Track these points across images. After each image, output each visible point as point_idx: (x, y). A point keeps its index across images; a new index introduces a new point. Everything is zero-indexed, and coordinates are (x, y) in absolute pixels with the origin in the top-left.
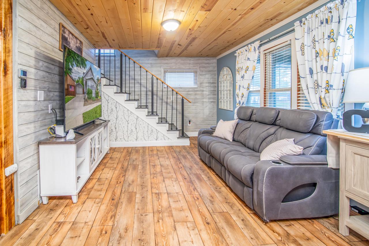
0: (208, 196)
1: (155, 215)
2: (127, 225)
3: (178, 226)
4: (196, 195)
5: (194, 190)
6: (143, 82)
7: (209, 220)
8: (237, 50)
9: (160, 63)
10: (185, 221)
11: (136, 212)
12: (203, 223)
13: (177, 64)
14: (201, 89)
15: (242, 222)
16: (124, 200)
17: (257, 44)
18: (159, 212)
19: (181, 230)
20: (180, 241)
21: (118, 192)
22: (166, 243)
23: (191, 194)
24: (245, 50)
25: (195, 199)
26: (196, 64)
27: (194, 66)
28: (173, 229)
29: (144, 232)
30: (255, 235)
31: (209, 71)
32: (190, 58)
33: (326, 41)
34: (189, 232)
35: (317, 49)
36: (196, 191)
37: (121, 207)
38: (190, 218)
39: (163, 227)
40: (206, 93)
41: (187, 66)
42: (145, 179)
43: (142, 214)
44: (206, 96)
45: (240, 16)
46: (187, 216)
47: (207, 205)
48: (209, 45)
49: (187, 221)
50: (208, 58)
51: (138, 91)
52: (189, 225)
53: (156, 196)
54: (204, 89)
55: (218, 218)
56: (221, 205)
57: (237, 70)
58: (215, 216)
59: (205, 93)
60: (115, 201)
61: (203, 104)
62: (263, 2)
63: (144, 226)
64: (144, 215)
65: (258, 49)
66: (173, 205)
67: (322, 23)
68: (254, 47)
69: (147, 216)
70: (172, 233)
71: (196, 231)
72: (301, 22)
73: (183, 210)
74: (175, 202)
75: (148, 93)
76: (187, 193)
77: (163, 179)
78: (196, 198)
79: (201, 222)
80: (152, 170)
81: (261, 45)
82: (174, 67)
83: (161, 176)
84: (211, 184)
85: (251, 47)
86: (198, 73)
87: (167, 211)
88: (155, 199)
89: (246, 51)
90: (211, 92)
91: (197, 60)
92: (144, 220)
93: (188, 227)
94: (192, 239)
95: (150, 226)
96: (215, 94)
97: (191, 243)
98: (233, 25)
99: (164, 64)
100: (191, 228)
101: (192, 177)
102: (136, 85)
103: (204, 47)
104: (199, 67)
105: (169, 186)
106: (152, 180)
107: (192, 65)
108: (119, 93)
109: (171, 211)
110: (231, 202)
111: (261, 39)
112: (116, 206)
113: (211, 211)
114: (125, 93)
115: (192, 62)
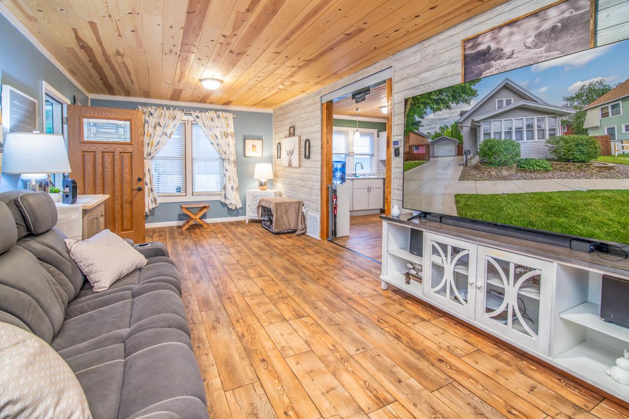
4: (239, 326)
5: (243, 334)
10: (298, 355)
12: (271, 359)
23: (249, 326)
25: (242, 319)
36: (240, 334)
49: (296, 356)
52: (291, 352)
71: (279, 347)
76: (254, 326)
78: (241, 321)
101: (218, 303)
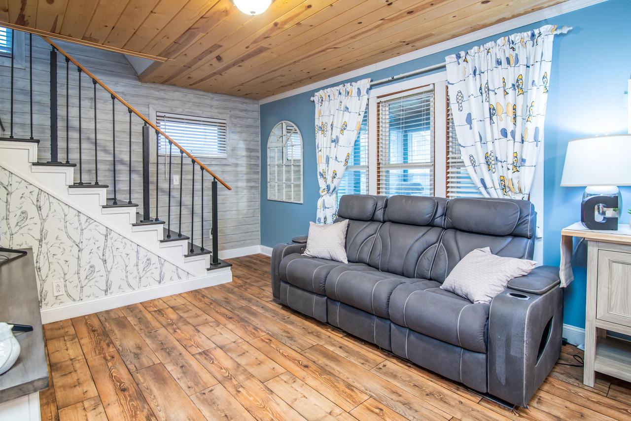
0: (281, 332)
1: (225, 386)
2: (190, 417)
3: (271, 385)
6: (104, 137)
7: (305, 362)
8: (318, 90)
9: (146, 97)
11: (189, 394)
13: (185, 104)
14: (234, 161)
15: (341, 350)
16: (147, 382)
17: (365, 83)
18: (229, 378)
19: (279, 388)
20: (289, 403)
21: (123, 373)
22: (273, 414)
24: (337, 93)
26: (224, 108)
27: (221, 113)
28: (267, 392)
29: (228, 415)
30: (362, 359)
31: (248, 126)
32: (211, 95)
33: (510, 91)
34: (292, 387)
35: (493, 102)
37: (152, 397)
38: (280, 370)
39: (251, 396)
40: (243, 169)
41: (206, 111)
42: (160, 338)
43: (203, 392)
44: (243, 177)
45: (382, 21)
46: (274, 368)
47: (288, 345)
48: (275, 71)
50: (246, 101)
51: (89, 162)
53: (203, 358)
54: (239, 162)
55: (313, 355)
56: (305, 339)
57: (321, 128)
58: (308, 355)
59: (240, 169)
60: (132, 390)
61: (237, 192)
62: (436, 4)
63: (222, 407)
64: (206, 391)
65: (367, 92)
66: (242, 361)
67: (499, 63)
68: (359, 89)
69: (213, 392)
70: (270, 397)
72: (459, 57)
73: (261, 362)
74: (241, 355)
75: (119, 167)
77: (193, 328)
79: (298, 369)
80: (162, 319)
81: (372, 87)
82: (180, 110)
83: (185, 324)
84: (272, 315)
85: (353, 88)
86: (228, 127)
87: (240, 373)
88: (205, 362)
89: (340, 93)
90: (250, 168)
91: (225, 101)
92: (213, 399)
93: (285, 382)
94: (302, 394)
95: (231, 404)
96: (257, 173)
97: (304, 398)
98: (352, 38)
99: (157, 100)
100: (291, 381)
102: (83, 146)
103: (258, 76)
104: (229, 116)
105: (214, 335)
106: (176, 335)
107: (216, 110)
108: (48, 164)
109: (245, 370)
110: (314, 330)
111: (371, 76)
112: (141, 398)
113: (300, 351)
114: (68, 164)
115: (215, 103)
